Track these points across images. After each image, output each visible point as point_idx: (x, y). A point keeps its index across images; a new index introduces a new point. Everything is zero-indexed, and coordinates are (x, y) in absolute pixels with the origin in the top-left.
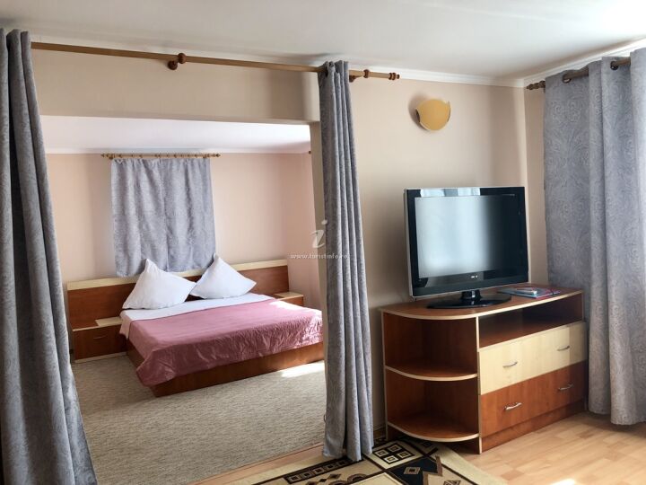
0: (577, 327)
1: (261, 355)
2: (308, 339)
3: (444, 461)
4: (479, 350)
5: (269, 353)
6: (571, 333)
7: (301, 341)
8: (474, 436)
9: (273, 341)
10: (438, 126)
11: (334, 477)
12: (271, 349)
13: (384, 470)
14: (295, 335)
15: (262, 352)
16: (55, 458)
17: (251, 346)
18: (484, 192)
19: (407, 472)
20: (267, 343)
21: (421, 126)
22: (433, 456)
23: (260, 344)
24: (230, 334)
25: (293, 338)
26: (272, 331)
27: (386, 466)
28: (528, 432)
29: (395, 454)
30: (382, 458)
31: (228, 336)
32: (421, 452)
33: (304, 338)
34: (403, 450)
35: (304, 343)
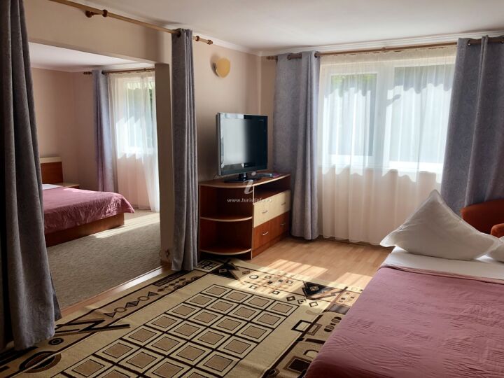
0: (288, 193)
1: (78, 224)
2: (109, 212)
3: (236, 264)
4: (254, 204)
5: (83, 223)
6: (286, 196)
7: (105, 214)
8: (249, 250)
9: (87, 214)
10: (224, 75)
11: (182, 280)
12: (85, 220)
13: (208, 273)
14: (101, 209)
15: (79, 222)
16: (44, 276)
17: (71, 218)
18: (245, 117)
19: (220, 271)
20: (82, 215)
21: (216, 74)
22: (230, 263)
23: (79, 217)
24: (56, 209)
25: (100, 212)
26: (86, 207)
27: (209, 271)
28: (268, 248)
29: (209, 265)
30: (203, 268)
31: (55, 211)
32: (222, 262)
33: (107, 212)
34: (211, 263)
35: (107, 215)
